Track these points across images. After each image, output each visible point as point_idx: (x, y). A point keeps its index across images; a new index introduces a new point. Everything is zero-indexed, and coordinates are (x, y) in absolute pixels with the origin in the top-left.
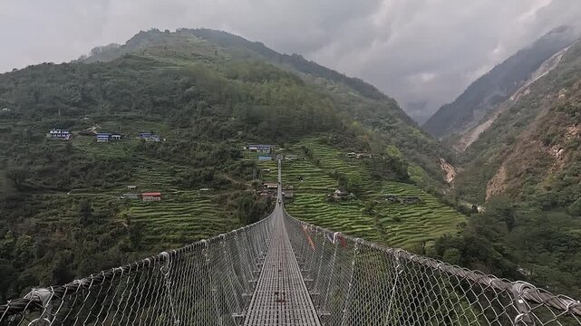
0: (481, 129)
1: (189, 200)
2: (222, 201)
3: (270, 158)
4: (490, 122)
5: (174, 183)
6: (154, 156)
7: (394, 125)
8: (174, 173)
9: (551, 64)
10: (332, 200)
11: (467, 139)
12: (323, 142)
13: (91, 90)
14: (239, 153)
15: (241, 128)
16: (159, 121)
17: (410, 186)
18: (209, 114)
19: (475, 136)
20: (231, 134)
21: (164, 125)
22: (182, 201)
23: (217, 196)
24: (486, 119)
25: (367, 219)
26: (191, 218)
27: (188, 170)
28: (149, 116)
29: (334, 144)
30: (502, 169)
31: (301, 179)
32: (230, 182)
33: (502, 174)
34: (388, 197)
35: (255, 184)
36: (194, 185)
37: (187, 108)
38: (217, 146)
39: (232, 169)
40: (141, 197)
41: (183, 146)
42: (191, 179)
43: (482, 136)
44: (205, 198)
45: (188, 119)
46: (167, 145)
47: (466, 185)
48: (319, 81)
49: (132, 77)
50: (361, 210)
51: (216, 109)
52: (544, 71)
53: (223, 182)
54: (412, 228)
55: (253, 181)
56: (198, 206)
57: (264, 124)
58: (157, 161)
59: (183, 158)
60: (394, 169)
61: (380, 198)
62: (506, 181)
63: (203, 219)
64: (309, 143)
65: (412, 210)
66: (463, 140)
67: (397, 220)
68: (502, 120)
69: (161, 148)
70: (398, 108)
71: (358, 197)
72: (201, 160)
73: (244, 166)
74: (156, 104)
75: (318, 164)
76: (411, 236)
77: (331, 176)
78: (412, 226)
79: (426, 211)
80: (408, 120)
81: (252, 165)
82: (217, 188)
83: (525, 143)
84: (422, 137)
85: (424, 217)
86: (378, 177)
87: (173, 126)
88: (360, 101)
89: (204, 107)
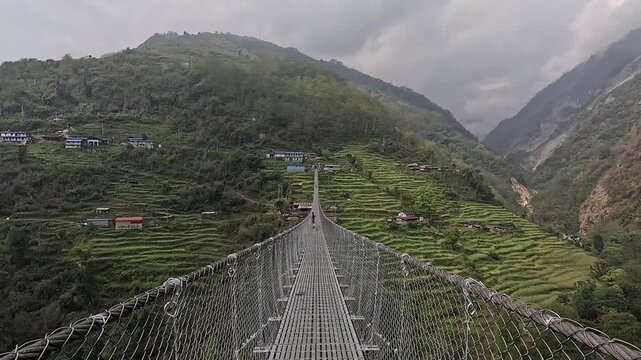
0: (552, 145)
1: (187, 228)
2: (232, 229)
3: (303, 168)
4: (563, 137)
5: (165, 204)
6: (142, 167)
7: (453, 138)
8: (167, 190)
9: (635, 67)
10: (394, 228)
11: (537, 153)
12: (375, 150)
13: (74, 86)
14: (259, 162)
15: (265, 130)
16: (157, 123)
17: (498, 208)
18: (222, 113)
19: (546, 153)
20: (249, 138)
21: (162, 129)
22: (174, 230)
23: (224, 222)
24: (558, 133)
25: (450, 256)
26: (184, 255)
27: (188, 187)
28: (144, 118)
29: (389, 152)
30: (599, 188)
31: (347, 196)
32: (244, 202)
33: (600, 195)
34: (473, 223)
35: (279, 204)
36: (194, 206)
37: (194, 106)
38: (229, 155)
39: (249, 183)
40: (114, 223)
41: (184, 154)
42: (191, 198)
43: (558, 151)
44: (209, 226)
45: (194, 122)
46: (163, 152)
49: (131, 73)
50: (440, 241)
51: (230, 107)
52: (628, 76)
53: (235, 203)
54: (520, 270)
55: (277, 200)
56: (196, 237)
57: (295, 125)
58: (147, 174)
59: (183, 170)
61: (461, 224)
62: (610, 204)
63: (201, 257)
64: (356, 151)
65: (509, 242)
66: (531, 158)
67: (494, 257)
68: (581, 132)
69: (155, 155)
70: (454, 121)
71: (432, 224)
72: (206, 172)
73: (265, 180)
74: (154, 102)
75: (370, 177)
76: (522, 283)
77: (389, 193)
78: (518, 266)
79: (528, 243)
80: (467, 134)
81: (277, 178)
82: (226, 211)
84: (487, 153)
85: (529, 252)
86: (453, 196)
87: (174, 130)
89: (216, 104)
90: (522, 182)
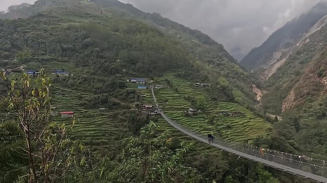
0: (278, 65)
1: (93, 116)
2: (115, 117)
3: (146, 87)
4: (284, 60)
5: (81, 105)
6: (66, 86)
7: (222, 62)
8: (80, 98)
9: (322, 22)
10: (187, 115)
11: (270, 71)
12: (179, 76)
13: (17, 39)
14: (124, 84)
15: (125, 66)
16: (67, 61)
17: (236, 104)
18: (102, 57)
19: (274, 70)
20: (118, 71)
21: (71, 64)
22: (87, 117)
23: (112, 113)
24: (281, 58)
25: (210, 127)
26: (95, 128)
27: (88, 96)
28: (60, 58)
29: (185, 77)
30: (292, 92)
31: (166, 101)
32: (119, 104)
33: (292, 96)
34: (222, 112)
35: (137, 105)
36: (95, 106)
37: (86, 52)
38: (109, 79)
39: (121, 95)
40: (60, 115)
41: (85, 80)
42: (93, 102)
43: (279, 69)
44: (103, 115)
45: (87, 61)
46: (74, 79)
47: (269, 102)
48: (172, 32)
49: (46, 31)
50: (206, 121)
51: (107, 54)
52: (318, 27)
53: (115, 104)
54: (239, 132)
55: (136, 103)
56: (98, 120)
57: (139, 65)
58: (68, 90)
59: (86, 88)
60: (225, 93)
61: (217, 113)
62: (295, 100)
63: (104, 129)
64: (170, 76)
65: (237, 120)
66: (266, 72)
67: (229, 127)
68: (291, 59)
69: (71, 81)
70: (224, 51)
71: (204, 112)
72: (98, 89)
73: (128, 93)
74: (64, 50)
75: (176, 91)
76: (238, 137)
77: (185, 99)
78: (238, 130)
79: (246, 121)
80: (231, 59)
81: (134, 92)
82: (111, 108)
83: (306, 75)
84: (241, 70)
85: (245, 124)
86: (215, 99)
87: (77, 66)
88: (199, 46)
89: (98, 52)
90: (258, 87)
